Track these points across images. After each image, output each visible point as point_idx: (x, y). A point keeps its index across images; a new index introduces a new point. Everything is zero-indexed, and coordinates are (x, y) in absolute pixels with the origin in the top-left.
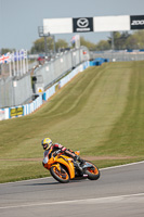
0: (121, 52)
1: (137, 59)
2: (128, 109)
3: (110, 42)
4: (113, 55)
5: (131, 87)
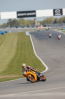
0: (13, 28)
1: (20, 31)
2: (16, 54)
3: (8, 24)
4: (9, 30)
5: (18, 44)
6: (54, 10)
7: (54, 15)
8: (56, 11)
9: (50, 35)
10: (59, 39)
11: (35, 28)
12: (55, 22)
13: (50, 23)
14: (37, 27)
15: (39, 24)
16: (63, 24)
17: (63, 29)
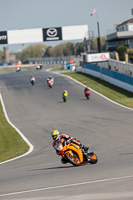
6: (45, 31)
7: (45, 40)
8: (48, 31)
9: (33, 79)
10: (50, 86)
11: (5, 66)
12: (47, 54)
13: (37, 56)
14: (10, 64)
15: (13, 58)
16: (64, 58)
17: (63, 69)
